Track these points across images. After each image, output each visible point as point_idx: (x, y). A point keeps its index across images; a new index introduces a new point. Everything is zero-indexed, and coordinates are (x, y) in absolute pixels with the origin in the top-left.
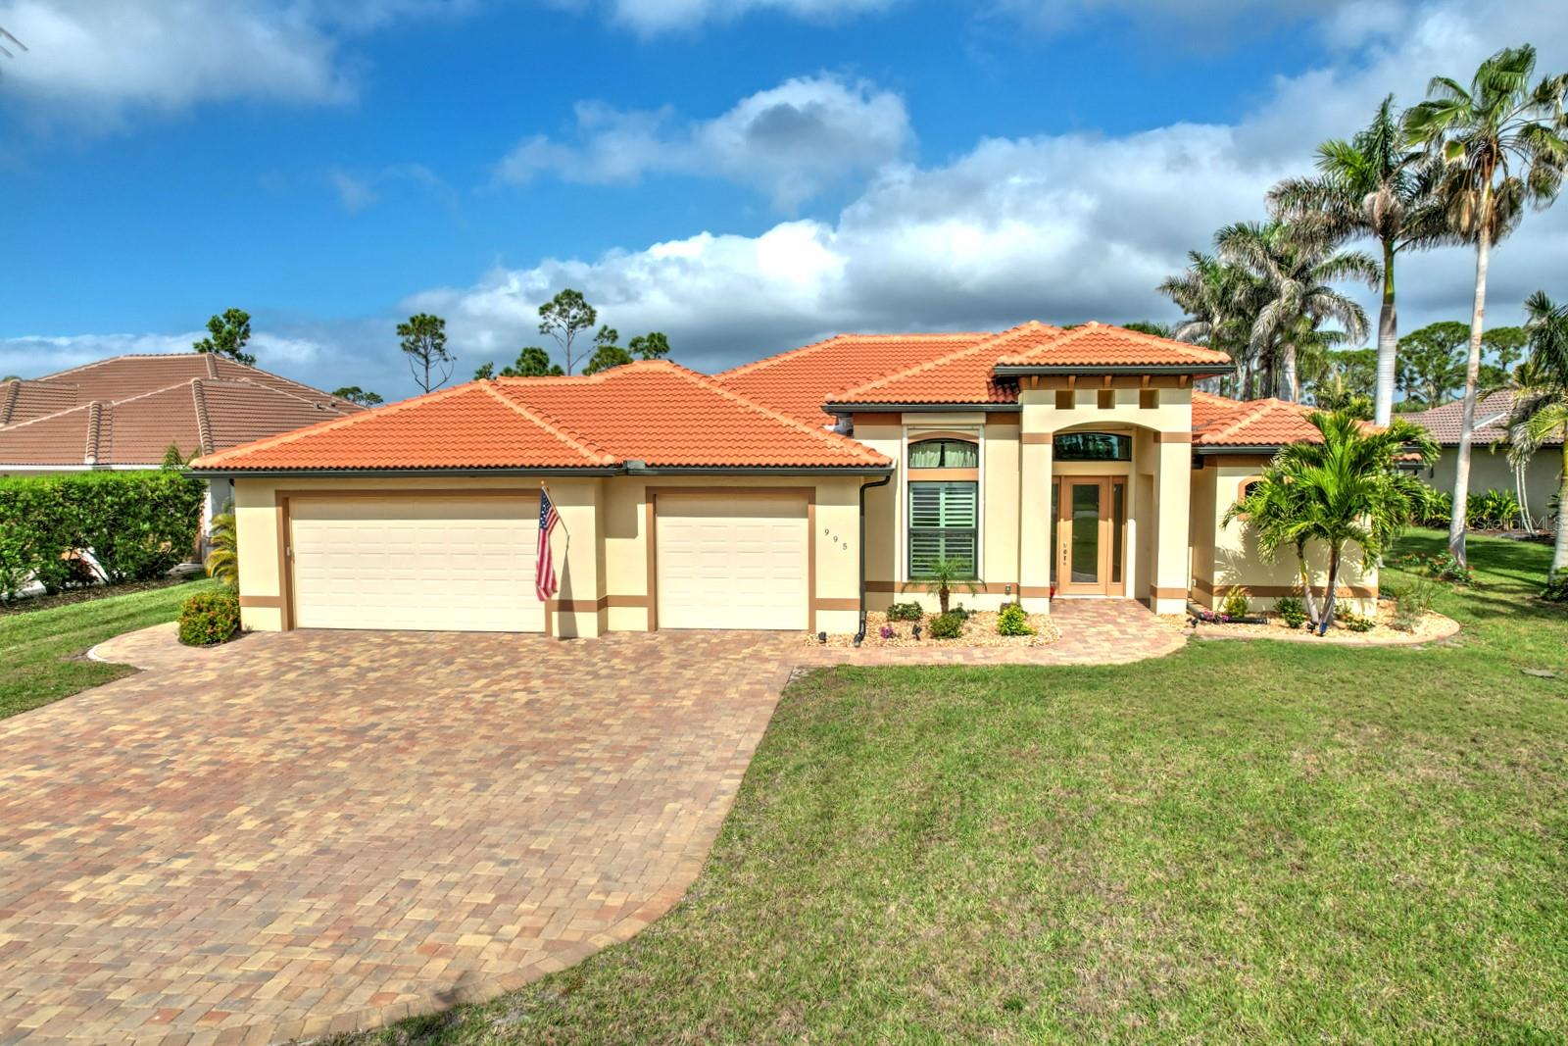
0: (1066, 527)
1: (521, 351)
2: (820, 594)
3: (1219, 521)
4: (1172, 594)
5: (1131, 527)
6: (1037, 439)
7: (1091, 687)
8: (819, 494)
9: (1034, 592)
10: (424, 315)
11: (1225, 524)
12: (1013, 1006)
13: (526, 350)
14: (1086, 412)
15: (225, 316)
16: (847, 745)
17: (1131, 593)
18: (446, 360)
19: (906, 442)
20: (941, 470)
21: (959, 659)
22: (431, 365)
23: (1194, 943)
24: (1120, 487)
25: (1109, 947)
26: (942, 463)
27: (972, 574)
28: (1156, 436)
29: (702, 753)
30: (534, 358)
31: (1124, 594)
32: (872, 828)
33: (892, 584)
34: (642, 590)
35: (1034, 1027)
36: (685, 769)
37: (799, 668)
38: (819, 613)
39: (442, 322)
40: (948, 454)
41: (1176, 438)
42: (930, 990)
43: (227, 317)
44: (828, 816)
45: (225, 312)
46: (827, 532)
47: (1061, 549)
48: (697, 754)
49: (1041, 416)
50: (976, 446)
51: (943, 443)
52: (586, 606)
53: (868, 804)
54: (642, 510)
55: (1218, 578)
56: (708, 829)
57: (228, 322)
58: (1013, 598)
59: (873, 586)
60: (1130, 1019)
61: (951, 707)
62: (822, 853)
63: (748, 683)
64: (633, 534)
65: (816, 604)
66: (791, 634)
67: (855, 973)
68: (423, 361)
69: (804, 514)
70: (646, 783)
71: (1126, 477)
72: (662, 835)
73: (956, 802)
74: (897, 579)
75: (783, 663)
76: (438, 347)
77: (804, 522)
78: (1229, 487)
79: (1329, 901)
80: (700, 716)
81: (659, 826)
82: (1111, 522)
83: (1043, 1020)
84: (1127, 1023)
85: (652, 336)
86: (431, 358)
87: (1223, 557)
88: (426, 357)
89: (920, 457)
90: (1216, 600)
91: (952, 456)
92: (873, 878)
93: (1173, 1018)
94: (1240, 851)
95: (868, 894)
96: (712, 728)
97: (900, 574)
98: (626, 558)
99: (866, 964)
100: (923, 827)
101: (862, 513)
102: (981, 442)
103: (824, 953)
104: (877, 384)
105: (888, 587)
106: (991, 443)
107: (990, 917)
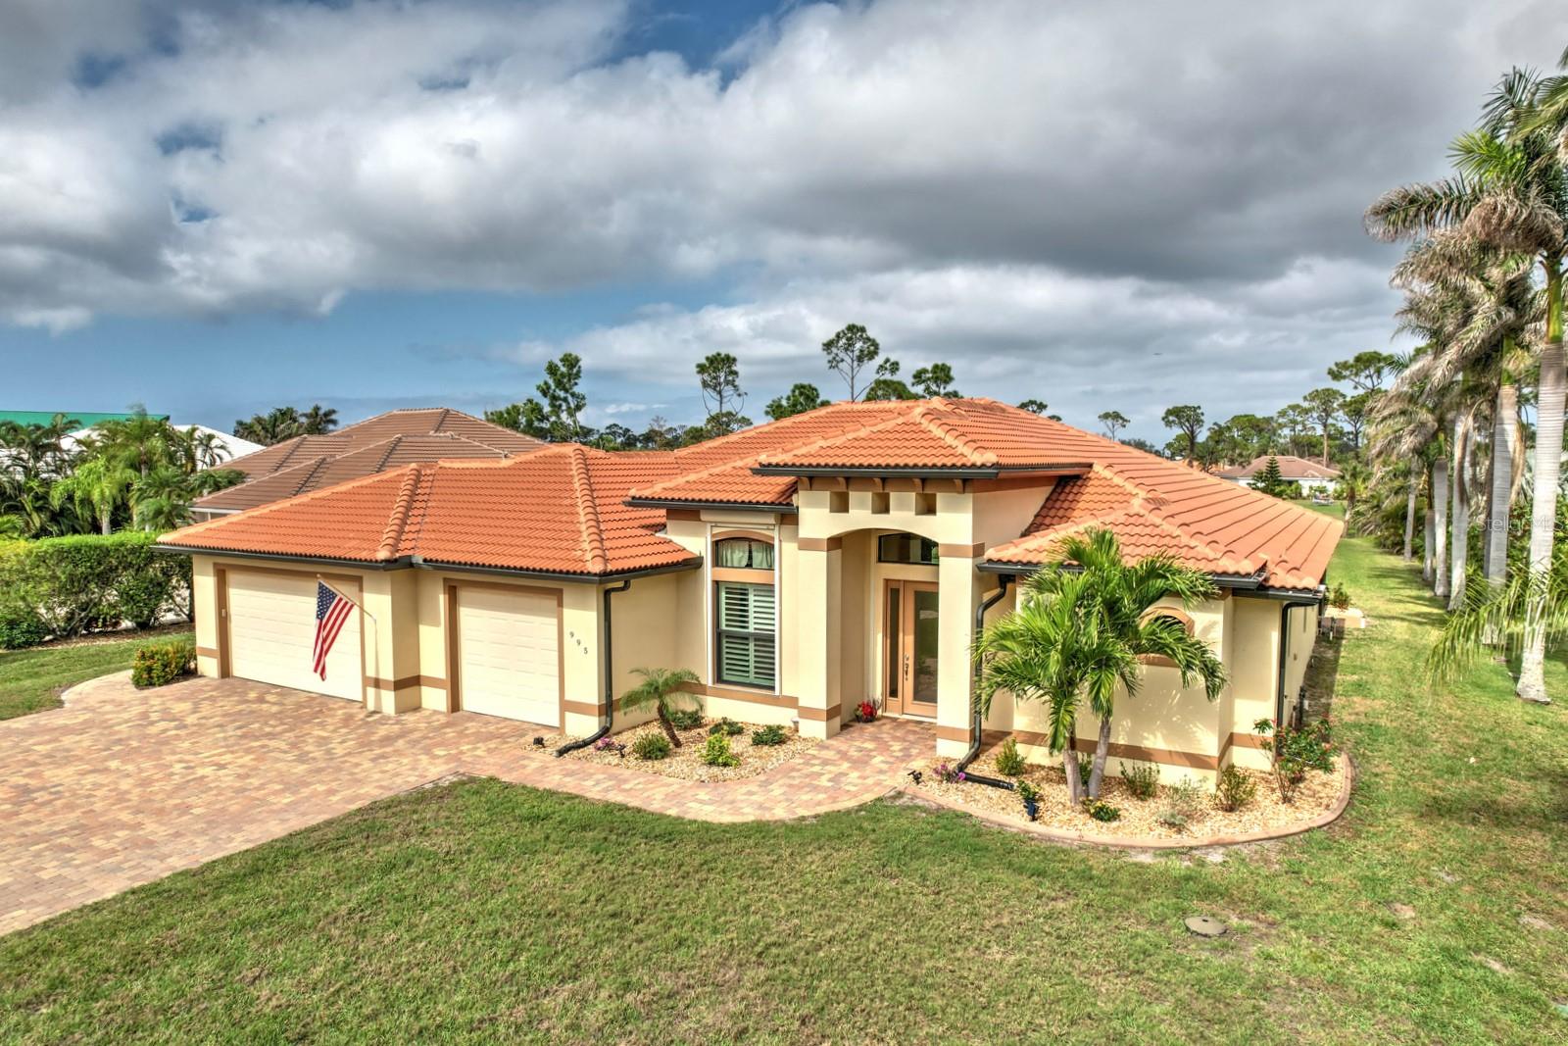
0: (908, 638)
1: (792, 387)
2: (568, 697)
6: (812, 544)
8: (565, 597)
9: (810, 713)
10: (719, 354)
13: (796, 387)
14: (861, 516)
15: (560, 361)
18: (739, 395)
19: (709, 538)
20: (748, 570)
22: (725, 400)
26: (750, 563)
28: (934, 547)
34: (442, 673)
37: (458, 774)
38: (568, 715)
39: (734, 360)
40: (753, 554)
41: (956, 551)
43: (562, 361)
45: (561, 356)
46: (572, 635)
49: (817, 518)
50: (773, 547)
51: (751, 542)
54: (442, 600)
57: (563, 365)
64: (436, 622)
65: (566, 706)
68: (718, 397)
76: (732, 383)
85: (936, 365)
86: (724, 394)
88: (720, 393)
89: (730, 556)
91: (758, 557)
102: (775, 542)
106: (783, 544)
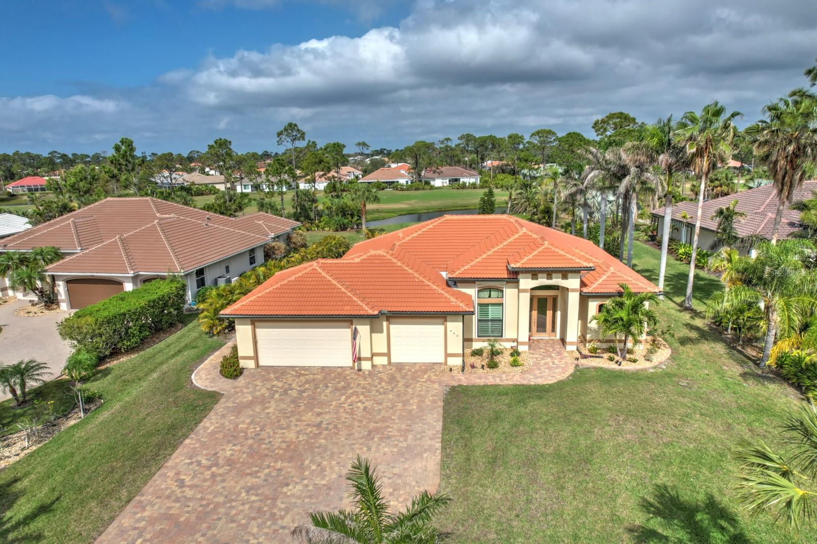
0: (535, 313)
2: (449, 352)
3: (589, 322)
4: (572, 344)
5: (559, 314)
6: (525, 291)
7: (540, 398)
8: (448, 319)
9: (523, 343)
11: (590, 322)
12: (517, 516)
14: (543, 281)
15: (120, 142)
16: (469, 428)
17: (558, 337)
19: (477, 289)
20: (490, 299)
21: (498, 381)
23: (557, 498)
24: (555, 299)
25: (538, 500)
26: (490, 297)
27: (500, 335)
28: (568, 289)
29: (426, 431)
30: (279, 163)
31: (556, 336)
32: (481, 463)
33: (472, 339)
34: (385, 351)
35: (521, 521)
36: (424, 439)
37: (446, 386)
38: (448, 358)
39: (230, 142)
40: (492, 293)
41: (574, 290)
42: (500, 513)
43: (122, 142)
44: (469, 459)
45: (120, 139)
46: (451, 331)
47: (533, 323)
48: (425, 432)
49: (526, 282)
50: (502, 291)
51: (490, 289)
52: (366, 359)
53: (478, 455)
54: (385, 324)
55: (588, 337)
56: (437, 464)
57: (123, 144)
58: (515, 344)
59: (467, 340)
60: (542, 518)
61: (497, 409)
62: (470, 473)
63: (432, 396)
64: (382, 332)
65: (447, 355)
66: (438, 365)
67: (483, 509)
69: (443, 324)
70: (414, 445)
71: (557, 296)
72: (426, 466)
73: (501, 453)
74: (474, 337)
75: (440, 383)
77: (442, 327)
78: (593, 306)
79: (591, 485)
80: (420, 414)
81: (424, 463)
82: (551, 311)
83: (523, 520)
84: (541, 520)
85: (335, 144)
87: (590, 330)
89: (482, 294)
90: (587, 344)
91: (493, 294)
92: (483, 482)
93: (550, 518)
94: (573, 469)
95: (482, 486)
96: (426, 420)
97: (475, 335)
98: (380, 340)
99: (486, 506)
100: (493, 462)
101: (463, 324)
102: (504, 289)
103: (476, 504)
104: (466, 268)
105: (471, 340)
106: (508, 290)
107: (512, 493)
